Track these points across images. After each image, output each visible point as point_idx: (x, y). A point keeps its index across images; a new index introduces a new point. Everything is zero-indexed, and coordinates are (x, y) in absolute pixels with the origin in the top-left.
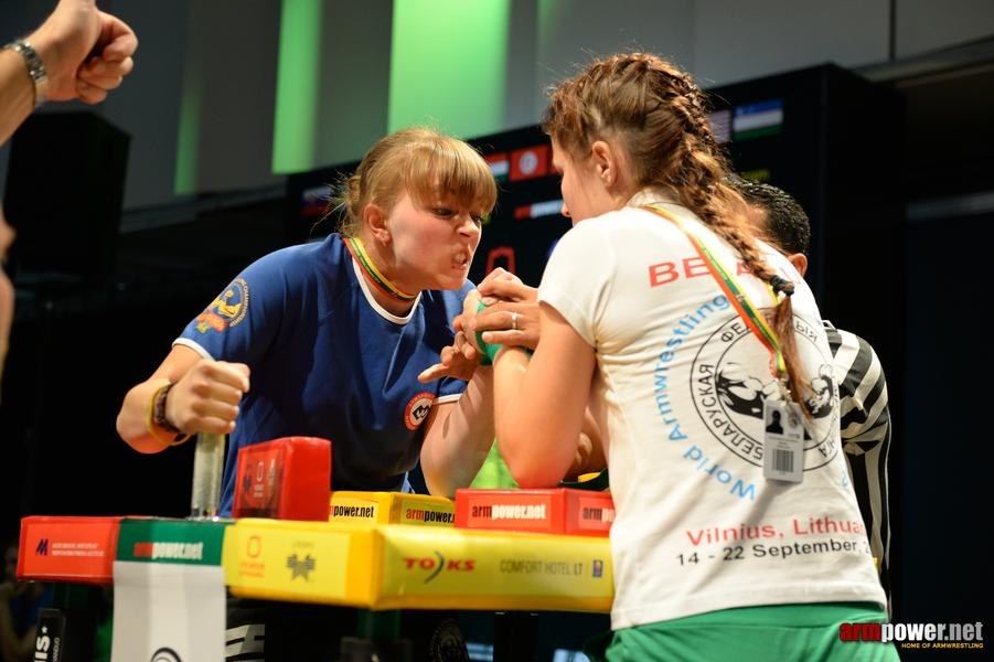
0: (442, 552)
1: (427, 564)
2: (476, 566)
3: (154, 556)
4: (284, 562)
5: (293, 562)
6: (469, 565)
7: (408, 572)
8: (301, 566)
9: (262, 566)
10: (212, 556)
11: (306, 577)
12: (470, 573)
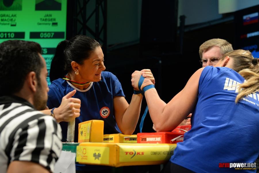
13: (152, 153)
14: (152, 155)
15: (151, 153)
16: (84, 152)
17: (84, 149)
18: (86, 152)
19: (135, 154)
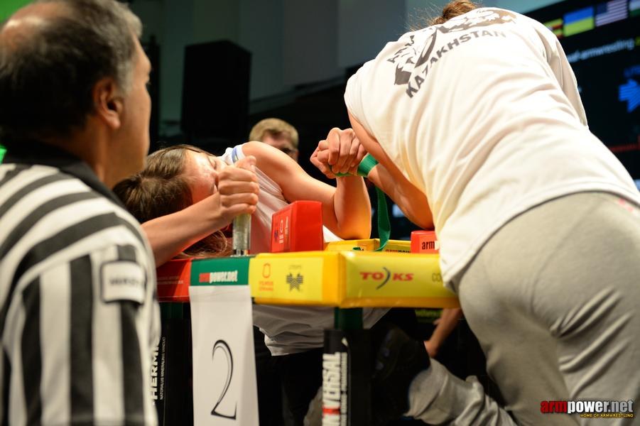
0: (389, 268)
1: (378, 276)
2: (414, 277)
3: (211, 282)
4: (284, 279)
5: (290, 279)
6: (409, 277)
7: (365, 282)
8: (295, 281)
9: (272, 283)
10: (243, 280)
11: (298, 288)
12: (409, 283)
13: (435, 277)
14: (434, 280)
15: (433, 277)
16: (267, 273)
17: (265, 265)
18: (270, 272)
19: (389, 276)
